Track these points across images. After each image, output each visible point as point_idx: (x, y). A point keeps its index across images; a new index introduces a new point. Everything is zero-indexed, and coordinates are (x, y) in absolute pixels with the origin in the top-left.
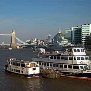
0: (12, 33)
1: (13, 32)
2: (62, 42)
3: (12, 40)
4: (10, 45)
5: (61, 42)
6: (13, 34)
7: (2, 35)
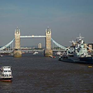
0: (46, 34)
1: (48, 32)
2: (80, 51)
3: (47, 43)
4: (44, 51)
5: (78, 52)
6: (49, 35)
7: (33, 36)
